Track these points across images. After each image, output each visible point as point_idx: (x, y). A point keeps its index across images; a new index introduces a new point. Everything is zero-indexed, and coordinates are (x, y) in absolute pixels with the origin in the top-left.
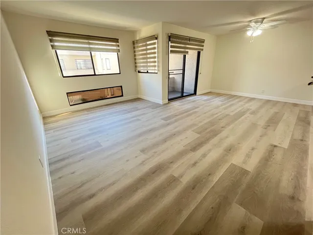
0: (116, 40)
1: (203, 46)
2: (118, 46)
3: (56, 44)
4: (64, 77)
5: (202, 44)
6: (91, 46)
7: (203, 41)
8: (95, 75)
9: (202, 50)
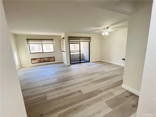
0: (53, 40)
1: (91, 40)
2: (53, 42)
3: (29, 43)
4: (31, 53)
5: (90, 39)
6: (42, 42)
7: (90, 38)
8: (43, 52)
9: (90, 41)
